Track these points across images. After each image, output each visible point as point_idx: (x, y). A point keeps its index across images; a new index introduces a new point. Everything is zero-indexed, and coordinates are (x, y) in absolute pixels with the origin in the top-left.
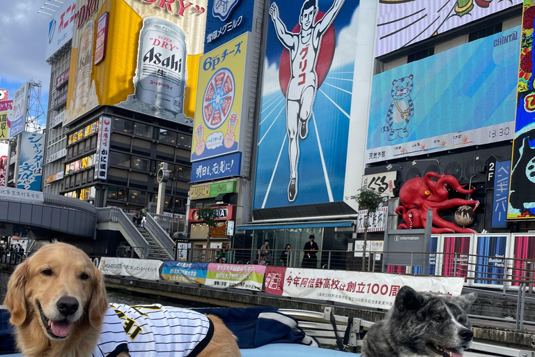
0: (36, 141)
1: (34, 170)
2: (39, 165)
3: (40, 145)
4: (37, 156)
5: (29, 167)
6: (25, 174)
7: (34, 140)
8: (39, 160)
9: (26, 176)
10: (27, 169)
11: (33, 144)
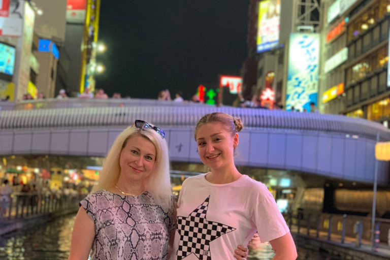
0: (308, 46)
1: (306, 86)
2: (314, 79)
3: (313, 50)
4: (310, 66)
5: (300, 82)
6: (296, 93)
7: (305, 44)
8: (312, 70)
9: (297, 95)
10: (298, 85)
11: (304, 50)
